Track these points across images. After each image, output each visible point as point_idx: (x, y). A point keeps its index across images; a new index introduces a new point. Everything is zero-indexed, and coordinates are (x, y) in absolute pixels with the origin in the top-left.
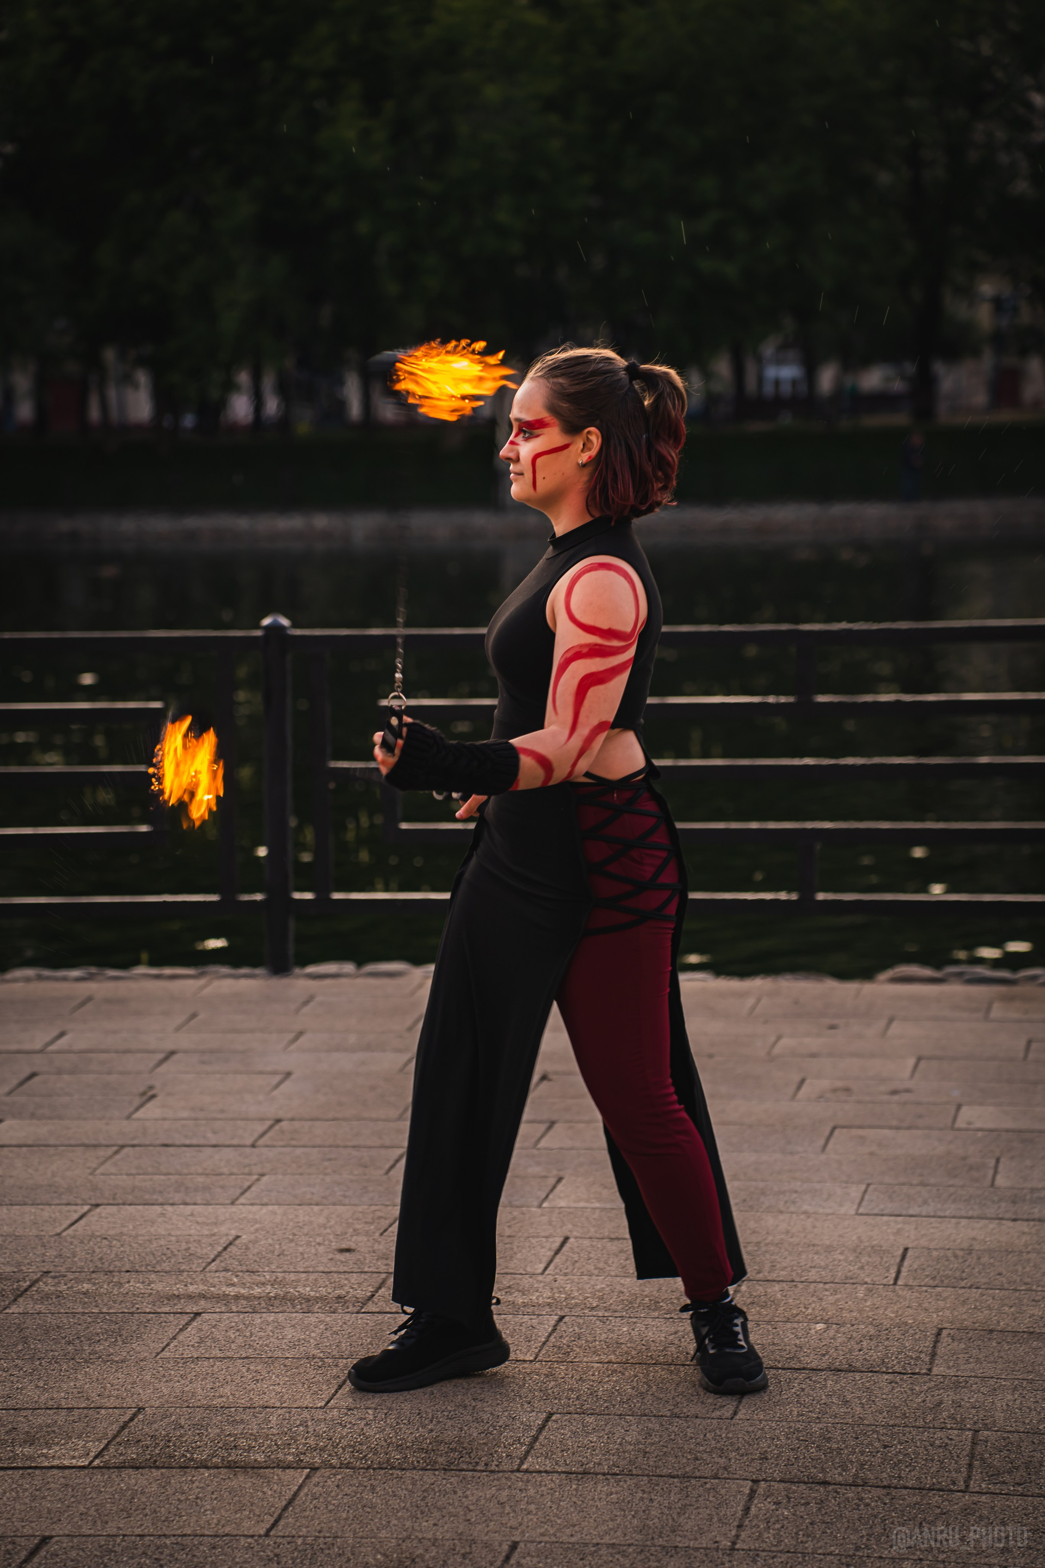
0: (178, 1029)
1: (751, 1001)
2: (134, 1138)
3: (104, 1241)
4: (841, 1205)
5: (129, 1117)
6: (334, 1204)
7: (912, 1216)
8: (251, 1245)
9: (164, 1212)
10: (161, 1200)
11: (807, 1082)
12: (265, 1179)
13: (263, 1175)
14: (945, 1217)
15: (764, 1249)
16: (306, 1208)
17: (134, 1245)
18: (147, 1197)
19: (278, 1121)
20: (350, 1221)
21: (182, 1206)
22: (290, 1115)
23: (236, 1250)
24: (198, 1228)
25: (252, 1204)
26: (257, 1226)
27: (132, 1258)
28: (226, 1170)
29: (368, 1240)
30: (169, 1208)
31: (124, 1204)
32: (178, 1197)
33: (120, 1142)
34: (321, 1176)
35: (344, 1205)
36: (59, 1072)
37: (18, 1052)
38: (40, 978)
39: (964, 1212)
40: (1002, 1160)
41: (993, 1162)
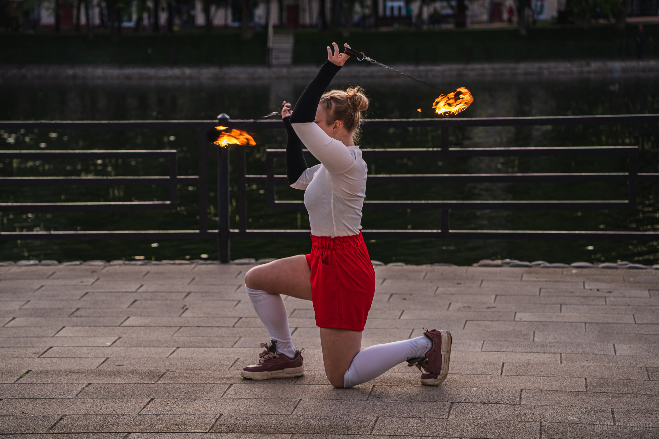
0: (189, 284)
1: (423, 274)
2: (184, 324)
3: (186, 360)
4: (475, 348)
5: (180, 316)
7: (503, 352)
8: (244, 361)
9: (206, 350)
10: (203, 346)
11: (452, 304)
12: (242, 339)
13: (241, 337)
14: (517, 352)
17: (199, 361)
18: (197, 344)
19: (241, 318)
21: (212, 348)
22: (245, 316)
23: (239, 363)
24: (222, 355)
25: (240, 347)
27: (199, 366)
28: (225, 335)
30: (208, 349)
31: (189, 347)
32: (210, 345)
33: (180, 325)
34: (264, 338)
36: (146, 300)
37: (126, 292)
38: (125, 264)
39: (523, 351)
40: (536, 332)
41: (533, 333)
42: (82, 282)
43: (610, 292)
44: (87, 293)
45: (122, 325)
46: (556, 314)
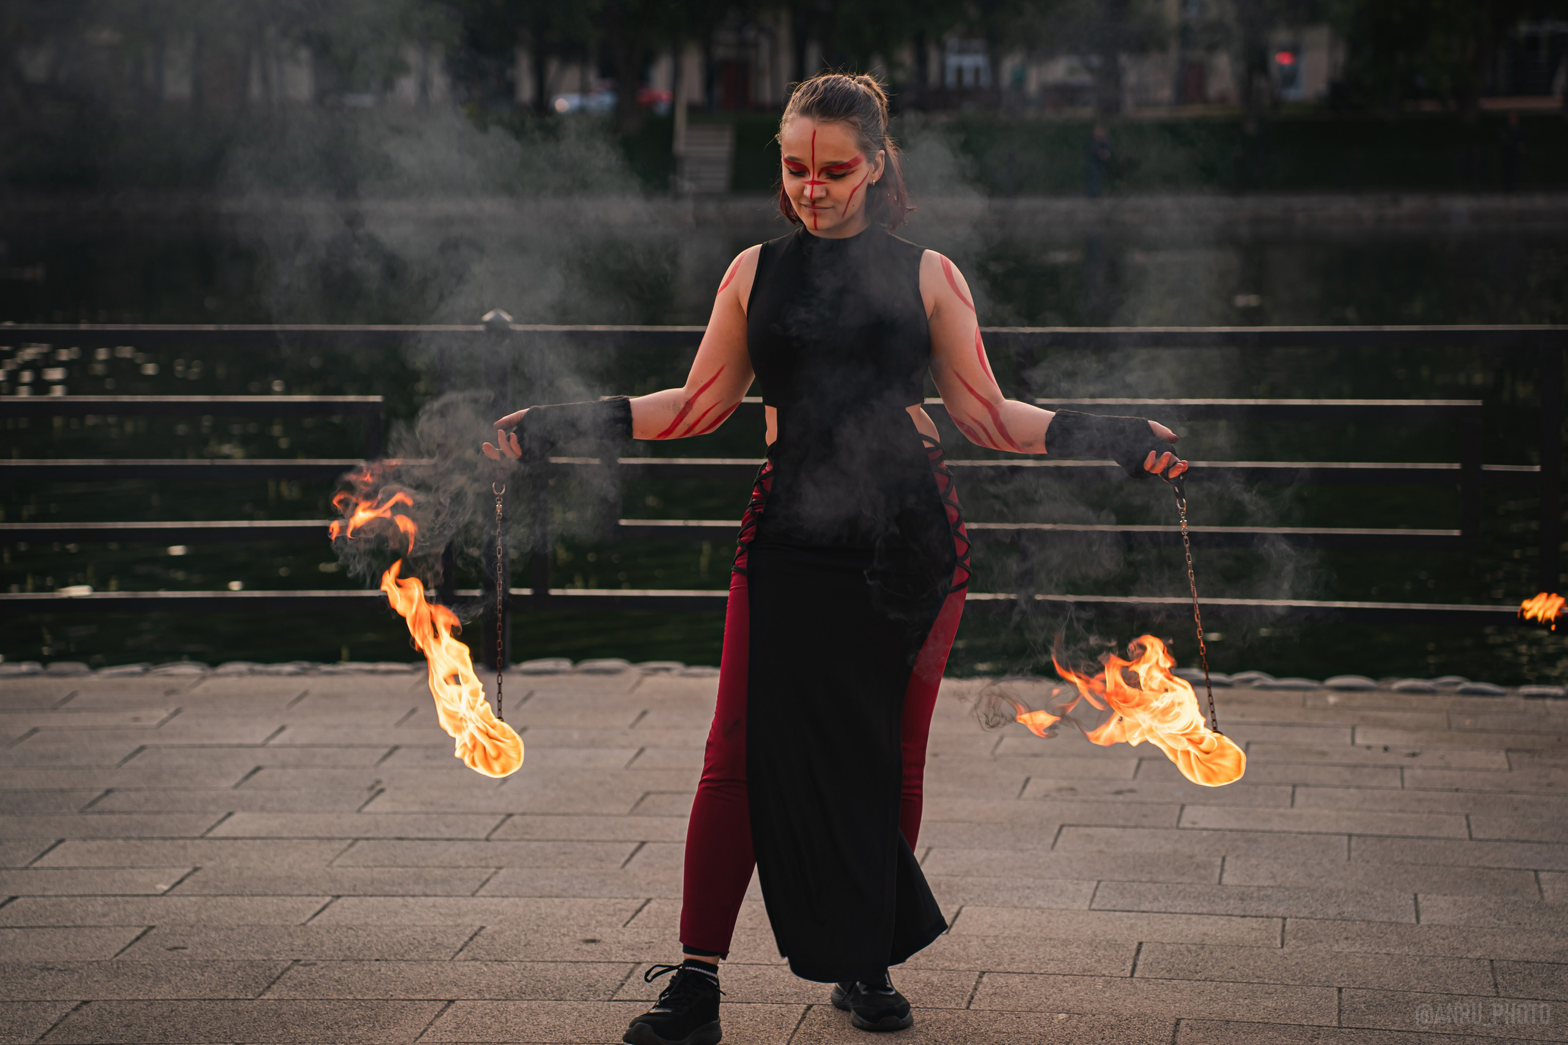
0: (399, 724)
2: (366, 832)
3: (350, 931)
4: (1074, 901)
5: (359, 811)
6: (574, 897)
7: (1143, 912)
8: (496, 936)
9: (406, 903)
10: (401, 892)
11: (1032, 781)
12: (503, 872)
13: (500, 868)
14: (1176, 913)
15: (1002, 942)
16: (546, 900)
17: (381, 935)
18: (387, 888)
19: (510, 815)
20: (592, 913)
21: (423, 898)
22: (521, 810)
23: (482, 940)
24: (442, 918)
25: (493, 896)
26: (501, 917)
27: (380, 948)
28: (462, 863)
29: (613, 932)
30: (411, 900)
31: (365, 895)
32: (418, 889)
33: (354, 835)
34: (559, 870)
35: (584, 897)
36: (284, 766)
37: (240, 746)
38: (252, 672)
39: (1193, 910)
40: (1228, 859)
41: (1219, 861)
42: (136, 719)
43: (1414, 755)
44: (142, 748)
45: (211, 835)
46: (1282, 810)
